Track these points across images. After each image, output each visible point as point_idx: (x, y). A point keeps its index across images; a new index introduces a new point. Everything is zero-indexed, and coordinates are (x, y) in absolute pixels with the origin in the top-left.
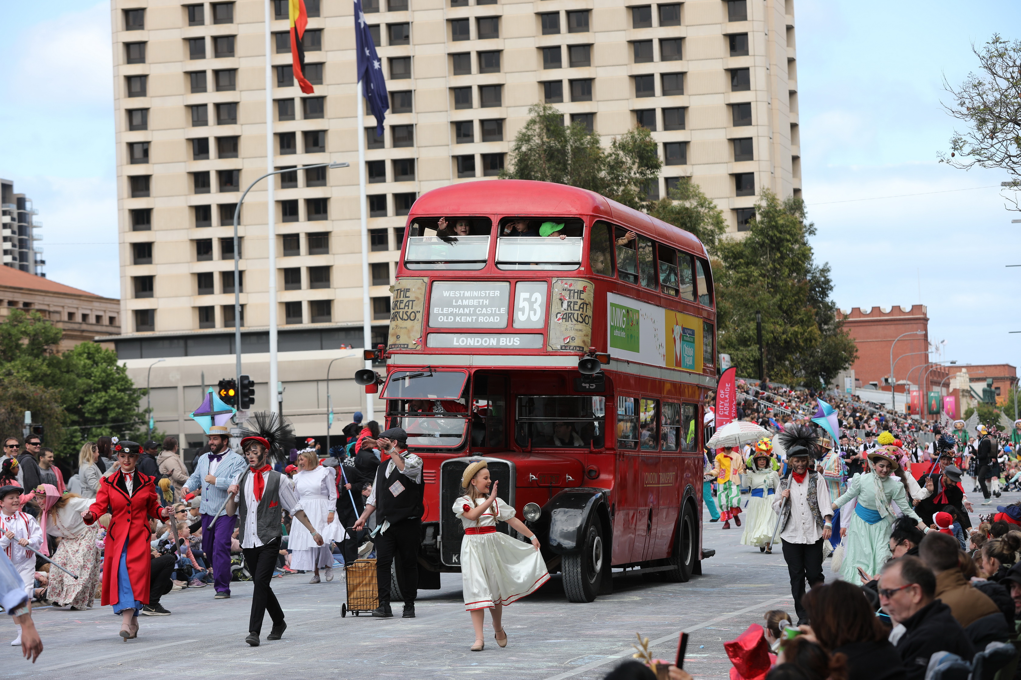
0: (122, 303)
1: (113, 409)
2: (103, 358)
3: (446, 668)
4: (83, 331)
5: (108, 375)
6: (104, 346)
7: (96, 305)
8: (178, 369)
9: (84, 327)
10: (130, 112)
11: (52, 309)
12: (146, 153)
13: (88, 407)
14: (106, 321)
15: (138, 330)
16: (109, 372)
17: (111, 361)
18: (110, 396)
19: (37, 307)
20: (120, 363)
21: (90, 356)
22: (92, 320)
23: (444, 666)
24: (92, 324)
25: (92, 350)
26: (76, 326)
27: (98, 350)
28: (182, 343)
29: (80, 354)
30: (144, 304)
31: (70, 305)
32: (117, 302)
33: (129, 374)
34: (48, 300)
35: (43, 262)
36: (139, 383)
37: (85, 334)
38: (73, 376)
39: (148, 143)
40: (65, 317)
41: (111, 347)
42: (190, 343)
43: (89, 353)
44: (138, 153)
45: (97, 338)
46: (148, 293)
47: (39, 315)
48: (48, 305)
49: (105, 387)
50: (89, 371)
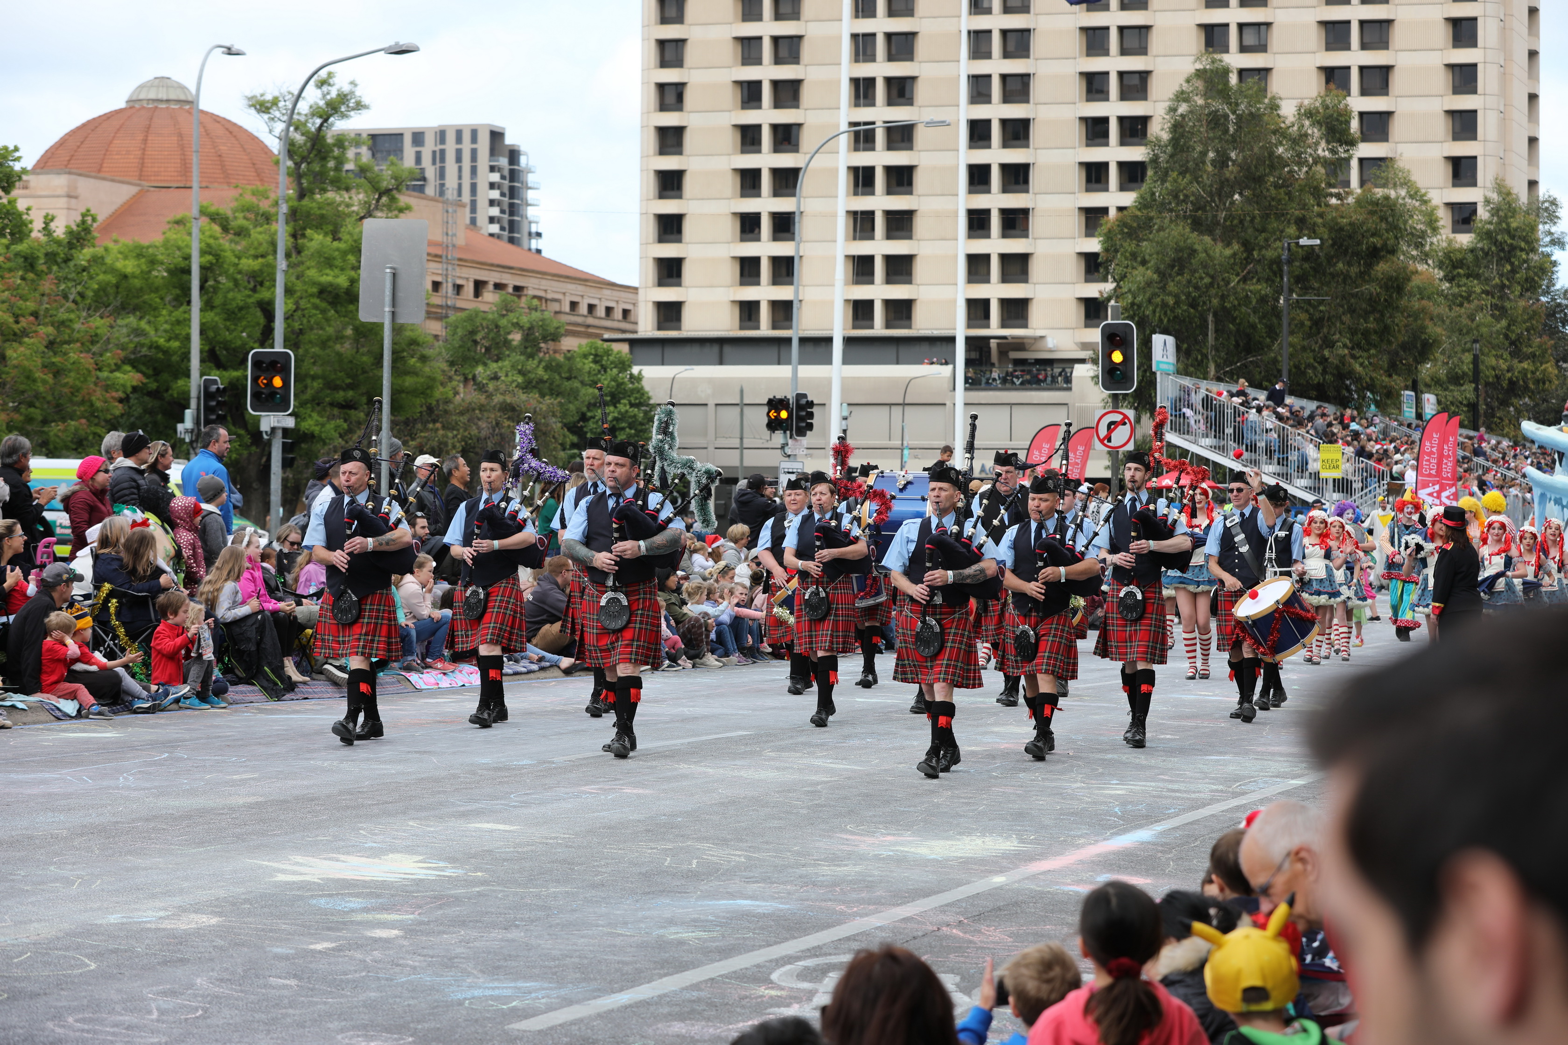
0: (641, 291)
1: (623, 429)
2: (612, 363)
3: (1079, 785)
4: (588, 326)
5: (619, 385)
6: (616, 347)
7: (607, 292)
8: (710, 381)
9: (590, 321)
10: (662, 44)
11: (549, 296)
12: (680, 98)
13: (591, 425)
14: (618, 314)
15: (660, 328)
16: (620, 380)
17: (623, 366)
18: (620, 413)
19: (531, 292)
20: (635, 370)
21: (597, 358)
22: (601, 312)
23: (1076, 782)
24: (601, 318)
25: (600, 352)
26: (579, 320)
27: (608, 352)
28: (716, 349)
29: (585, 356)
30: (669, 294)
31: (573, 292)
32: (635, 290)
33: (646, 385)
34: (545, 284)
35: (539, 235)
36: (658, 395)
37: (590, 330)
38: (576, 384)
39: (683, 85)
40: (567, 308)
41: (625, 348)
42: (727, 349)
43: (596, 355)
44: (671, 98)
45: (606, 336)
46: (674, 280)
47: (535, 302)
48: (546, 291)
49: (615, 399)
50: (595, 378)
